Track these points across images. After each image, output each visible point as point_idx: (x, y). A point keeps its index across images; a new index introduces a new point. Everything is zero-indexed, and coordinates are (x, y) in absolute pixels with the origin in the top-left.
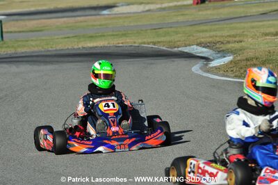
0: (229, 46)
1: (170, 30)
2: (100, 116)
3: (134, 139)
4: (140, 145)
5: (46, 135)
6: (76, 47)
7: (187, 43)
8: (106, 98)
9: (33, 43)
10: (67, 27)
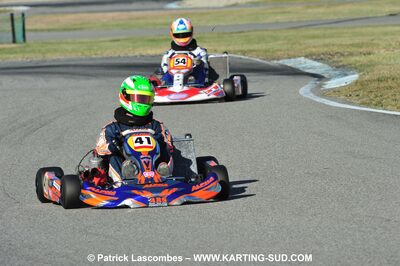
0: (352, 59)
1: (266, 33)
2: (129, 155)
3: (175, 190)
4: (183, 198)
5: (52, 180)
6: (130, 54)
7: (292, 53)
8: (140, 130)
9: (69, 48)
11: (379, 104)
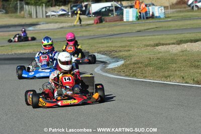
0: (121, 54)
11: (134, 76)
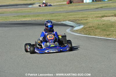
0: (82, 21)
1: (57, 14)
7: (64, 20)
10: (14, 12)
11: (89, 34)
